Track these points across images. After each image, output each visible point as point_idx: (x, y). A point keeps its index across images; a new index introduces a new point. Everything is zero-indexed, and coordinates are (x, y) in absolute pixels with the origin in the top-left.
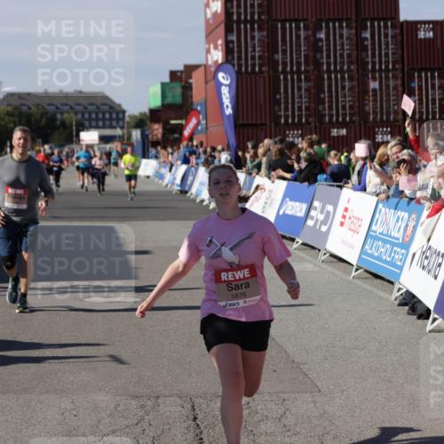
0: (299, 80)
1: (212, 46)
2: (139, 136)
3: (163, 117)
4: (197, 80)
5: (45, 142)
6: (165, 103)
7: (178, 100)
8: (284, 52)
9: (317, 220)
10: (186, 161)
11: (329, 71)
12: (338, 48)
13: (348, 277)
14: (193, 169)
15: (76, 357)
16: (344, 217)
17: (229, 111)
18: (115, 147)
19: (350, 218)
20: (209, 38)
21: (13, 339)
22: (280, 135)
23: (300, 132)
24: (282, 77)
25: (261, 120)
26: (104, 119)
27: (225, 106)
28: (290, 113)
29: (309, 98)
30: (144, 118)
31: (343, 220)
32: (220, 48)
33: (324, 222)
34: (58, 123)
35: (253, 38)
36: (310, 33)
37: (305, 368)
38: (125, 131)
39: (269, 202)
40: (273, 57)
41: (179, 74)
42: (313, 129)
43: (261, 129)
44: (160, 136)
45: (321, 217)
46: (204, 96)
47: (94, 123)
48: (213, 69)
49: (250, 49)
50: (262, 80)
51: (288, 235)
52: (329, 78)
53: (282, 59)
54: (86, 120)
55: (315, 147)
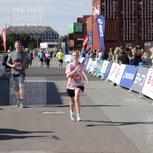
0: (131, 22)
1: (95, 8)
2: (64, 45)
3: (74, 38)
4: (89, 22)
5: (26, 47)
6: (75, 31)
7: (81, 30)
8: (125, 10)
9: (138, 81)
10: (84, 56)
11: (144, 18)
12: (148, 9)
13: (150, 105)
14: (87, 59)
15: (39, 136)
16: (149, 80)
17: (102, 35)
18: (54, 49)
19: (152, 80)
20: (94, 4)
21: (12, 129)
22: (123, 45)
23: (131, 44)
24: (124, 21)
25: (115, 39)
26: (50, 38)
27: (100, 33)
28: (127, 36)
29: (136, 30)
30: (67, 37)
31: (149, 81)
32: (98, 8)
33: (141, 82)
34: (31, 39)
35: (112, 4)
36: (136, 2)
37: (133, 142)
38: (59, 43)
39: (118, 73)
40: (121, 12)
41: (81, 19)
42: (137, 43)
43: (115, 43)
44: (73, 45)
45: (140, 80)
46: (92, 29)
47: (46, 40)
48: (95, 17)
49: (111, 9)
50: (116, 22)
51: (126, 87)
52: (144, 21)
53: (125, 13)
54: (43, 38)
55: (139, 50)
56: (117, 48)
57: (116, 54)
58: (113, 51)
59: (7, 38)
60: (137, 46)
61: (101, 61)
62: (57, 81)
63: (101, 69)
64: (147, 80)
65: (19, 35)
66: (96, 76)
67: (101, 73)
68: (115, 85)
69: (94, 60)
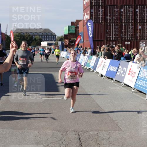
0: (115, 25)
1: (85, 14)
2: (61, 44)
3: (69, 37)
4: (80, 25)
5: (29, 45)
6: (70, 32)
7: (74, 32)
8: (110, 16)
9: (121, 73)
11: (125, 22)
12: (128, 15)
13: (130, 92)
14: (79, 55)
15: (40, 118)
16: (130, 72)
17: (91, 36)
19: (132, 72)
20: (84, 11)
22: (108, 44)
23: (115, 43)
24: (109, 24)
25: (102, 39)
26: (49, 38)
28: (111, 37)
29: (118, 32)
30: (62, 38)
32: (88, 14)
33: (123, 73)
34: (34, 39)
35: (99, 11)
36: (119, 9)
38: (56, 42)
39: (104, 66)
40: (106, 18)
41: (74, 23)
42: (119, 42)
43: (102, 42)
44: (68, 44)
45: (122, 72)
46: (83, 30)
47: (45, 39)
48: (85, 21)
49: (98, 15)
50: (102, 25)
51: (110, 78)
52: (125, 25)
53: (109, 18)
54: (43, 38)
55: (120, 48)
56: (103, 46)
57: (102, 51)
58: (100, 48)
59: (14, 38)
60: (119, 44)
61: (90, 56)
62: (54, 73)
63: (90, 63)
64: (128, 72)
65: (24, 36)
66: (86, 68)
67: (90, 66)
68: (102, 76)
69: (85, 56)
